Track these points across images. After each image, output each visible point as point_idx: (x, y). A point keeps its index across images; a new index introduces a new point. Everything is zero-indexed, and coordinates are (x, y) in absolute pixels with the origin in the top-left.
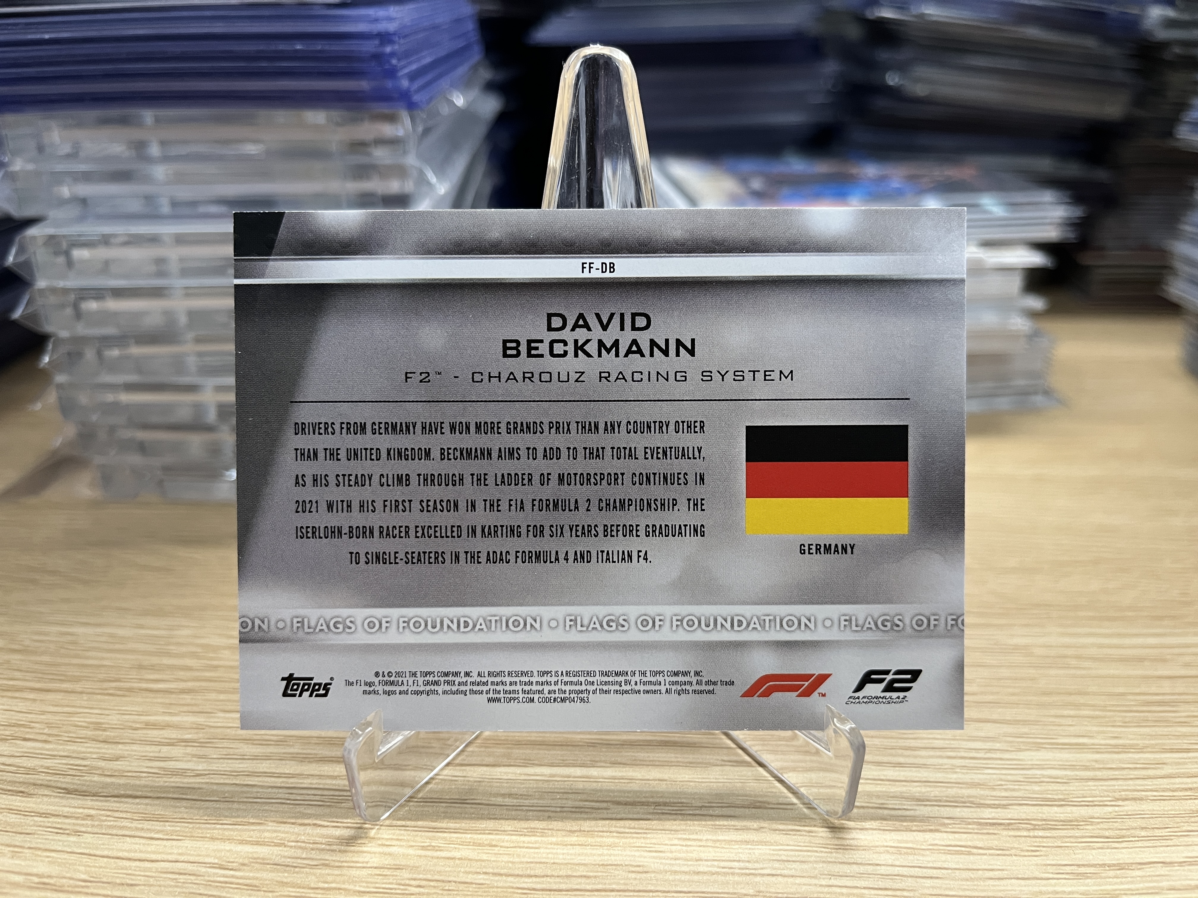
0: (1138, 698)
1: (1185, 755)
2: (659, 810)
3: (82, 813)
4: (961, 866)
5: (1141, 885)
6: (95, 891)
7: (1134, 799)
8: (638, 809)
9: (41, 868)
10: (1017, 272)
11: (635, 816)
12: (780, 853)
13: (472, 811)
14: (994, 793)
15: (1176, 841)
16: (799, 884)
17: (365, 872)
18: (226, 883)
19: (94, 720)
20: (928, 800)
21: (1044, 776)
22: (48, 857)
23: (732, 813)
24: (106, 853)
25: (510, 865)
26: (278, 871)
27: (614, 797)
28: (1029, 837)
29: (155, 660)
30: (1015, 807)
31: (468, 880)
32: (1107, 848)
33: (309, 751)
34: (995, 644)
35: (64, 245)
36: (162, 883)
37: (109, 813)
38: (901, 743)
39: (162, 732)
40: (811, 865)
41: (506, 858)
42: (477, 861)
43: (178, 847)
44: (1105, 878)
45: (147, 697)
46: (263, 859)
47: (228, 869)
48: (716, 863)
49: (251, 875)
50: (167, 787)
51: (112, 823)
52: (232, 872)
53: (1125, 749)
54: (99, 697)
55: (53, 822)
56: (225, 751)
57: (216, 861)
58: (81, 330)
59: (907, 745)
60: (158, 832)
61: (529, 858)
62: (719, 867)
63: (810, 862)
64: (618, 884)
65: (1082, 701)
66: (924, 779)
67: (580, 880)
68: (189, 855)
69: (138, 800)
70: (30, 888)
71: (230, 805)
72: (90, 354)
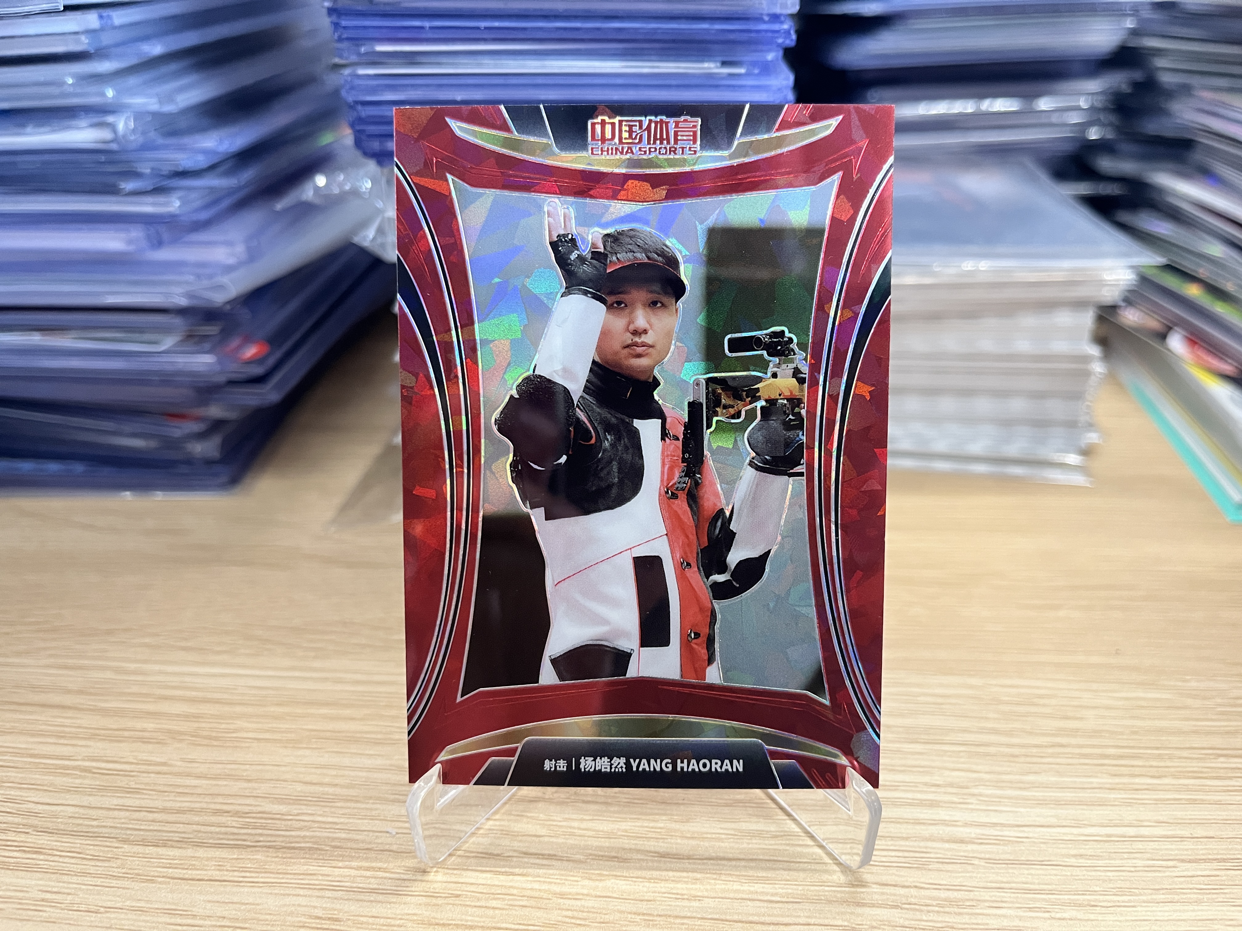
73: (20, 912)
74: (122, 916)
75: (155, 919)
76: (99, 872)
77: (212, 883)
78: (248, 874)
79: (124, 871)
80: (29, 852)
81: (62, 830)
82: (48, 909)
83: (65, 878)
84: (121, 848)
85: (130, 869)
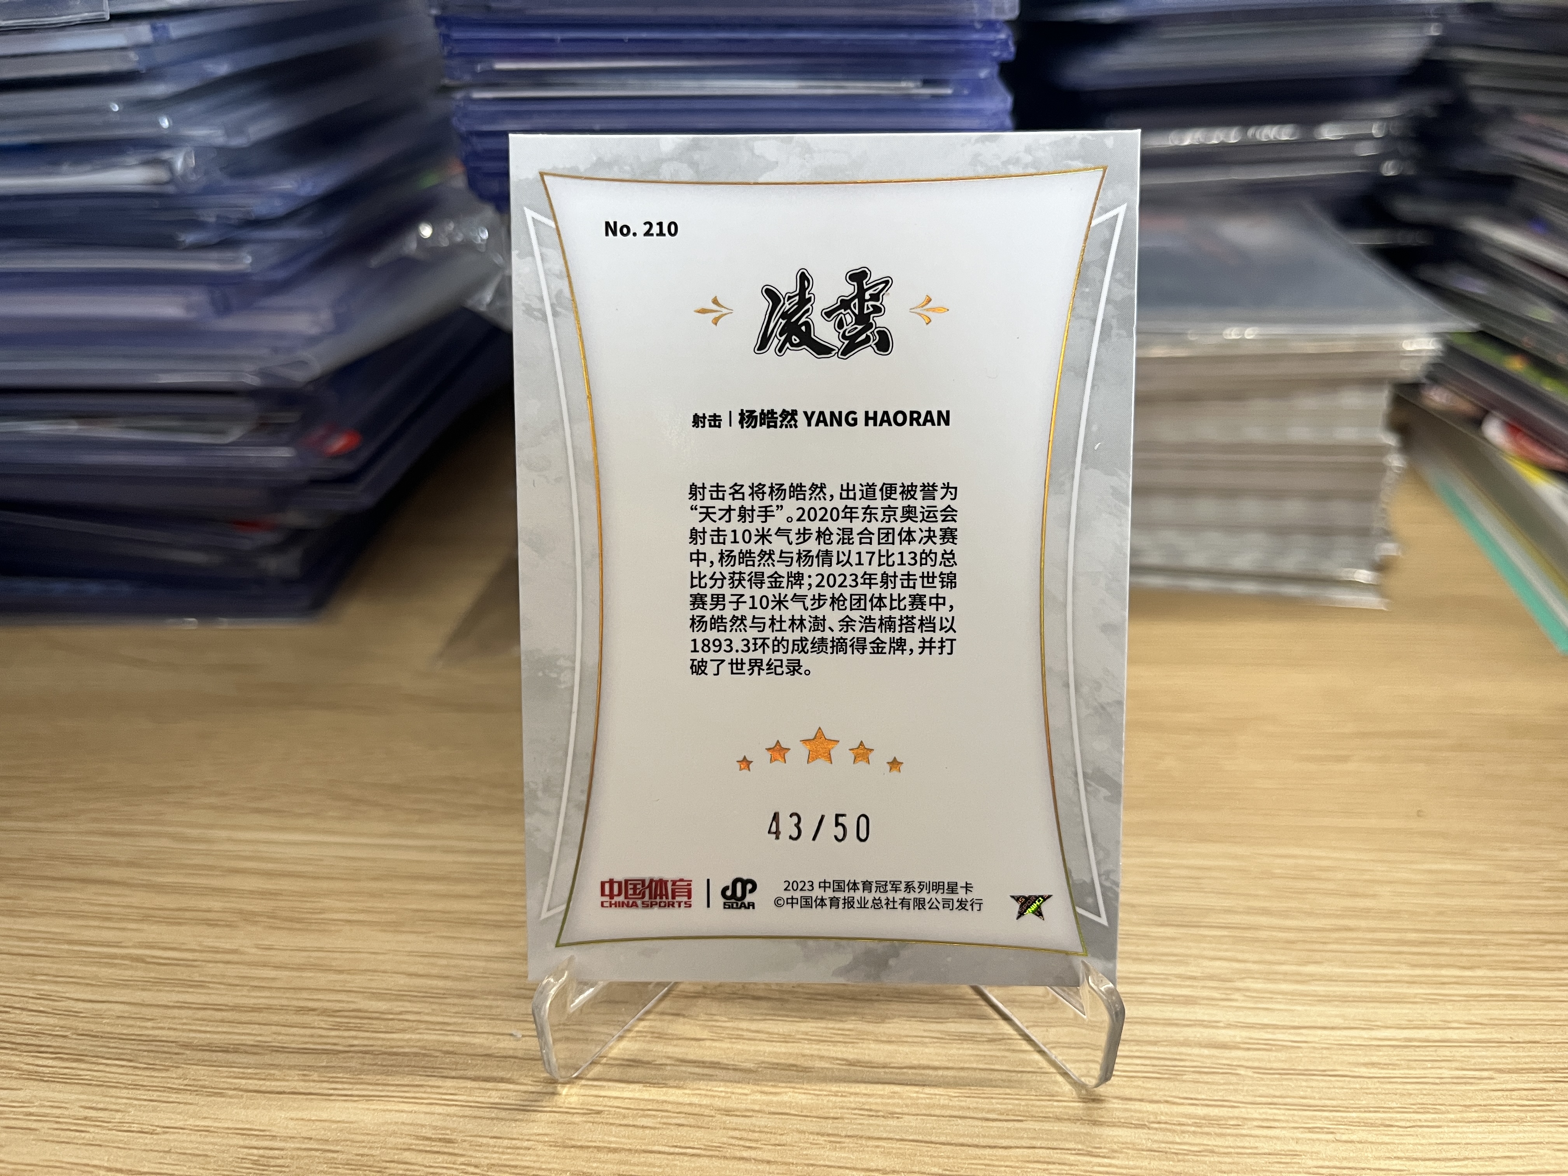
73: (58, 1132)
74: (184, 1138)
75: (225, 1141)
76: (155, 1084)
77: (295, 1096)
78: (339, 1086)
79: (186, 1082)
80: (67, 1060)
81: (108, 1033)
82: (91, 1130)
83: (113, 1091)
84: (183, 1054)
85: (194, 1080)
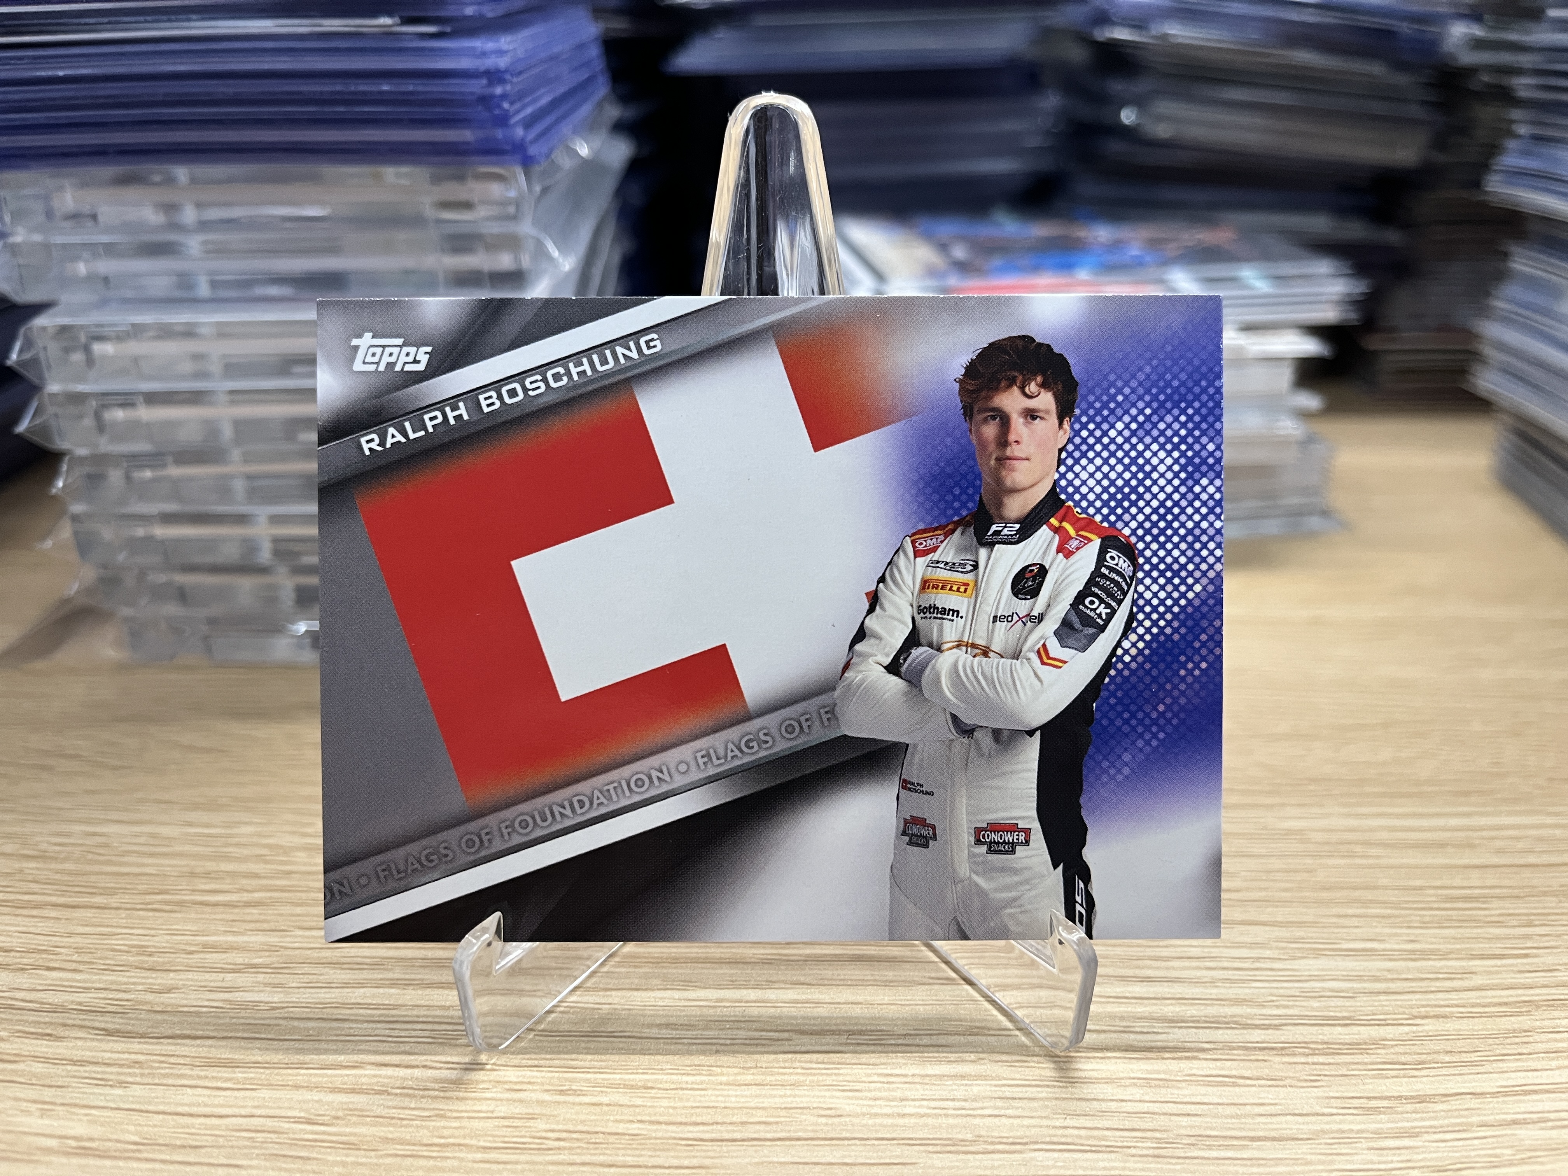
0: (1440, 892)
1: (1499, 962)
2: (853, 1039)
3: (127, 1059)
4: (1225, 1101)
5: (1446, 1121)
6: (151, 1156)
7: (1436, 1017)
8: (828, 1039)
9: (79, 1129)
10: (1287, 363)
11: (824, 1048)
12: (1003, 1089)
13: (621, 1045)
14: (1264, 1011)
15: (1488, 1067)
16: (1028, 1127)
17: (490, 1124)
18: (316, 1141)
19: (135, 943)
20: (1183, 1021)
21: (1324, 989)
22: (86, 1115)
23: (944, 1042)
24: (161, 1108)
25: (671, 1111)
26: (381, 1125)
27: (797, 1025)
28: (1307, 1063)
29: (210, 866)
30: (1289, 1028)
31: (619, 1131)
32: (1404, 1077)
33: (413, 976)
34: (1264, 828)
35: (83, 338)
36: (234, 1143)
37: (162, 1059)
38: (1149, 952)
39: (224, 956)
40: (1041, 1103)
41: (665, 1103)
42: (629, 1106)
43: (253, 1099)
44: (1402, 1113)
45: (202, 913)
46: (361, 1110)
47: (317, 1124)
48: (925, 1103)
49: (348, 1130)
50: (235, 1024)
51: (167, 1071)
52: (322, 1128)
53: (1424, 955)
54: (141, 913)
55: (91, 1072)
56: (306, 978)
57: (302, 1114)
58: (105, 446)
59: (1158, 954)
60: (227, 1080)
61: (695, 1101)
62: (930, 1108)
63: (1041, 1099)
64: (805, 1131)
65: (1370, 898)
66: (1179, 996)
67: (758, 1127)
68: (267, 1107)
69: (198, 1042)
70: (67, 1154)
71: (316, 1045)
72: (115, 476)
